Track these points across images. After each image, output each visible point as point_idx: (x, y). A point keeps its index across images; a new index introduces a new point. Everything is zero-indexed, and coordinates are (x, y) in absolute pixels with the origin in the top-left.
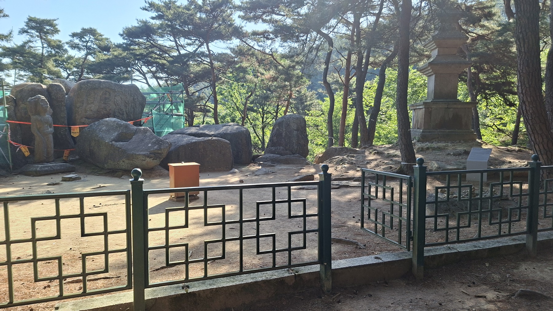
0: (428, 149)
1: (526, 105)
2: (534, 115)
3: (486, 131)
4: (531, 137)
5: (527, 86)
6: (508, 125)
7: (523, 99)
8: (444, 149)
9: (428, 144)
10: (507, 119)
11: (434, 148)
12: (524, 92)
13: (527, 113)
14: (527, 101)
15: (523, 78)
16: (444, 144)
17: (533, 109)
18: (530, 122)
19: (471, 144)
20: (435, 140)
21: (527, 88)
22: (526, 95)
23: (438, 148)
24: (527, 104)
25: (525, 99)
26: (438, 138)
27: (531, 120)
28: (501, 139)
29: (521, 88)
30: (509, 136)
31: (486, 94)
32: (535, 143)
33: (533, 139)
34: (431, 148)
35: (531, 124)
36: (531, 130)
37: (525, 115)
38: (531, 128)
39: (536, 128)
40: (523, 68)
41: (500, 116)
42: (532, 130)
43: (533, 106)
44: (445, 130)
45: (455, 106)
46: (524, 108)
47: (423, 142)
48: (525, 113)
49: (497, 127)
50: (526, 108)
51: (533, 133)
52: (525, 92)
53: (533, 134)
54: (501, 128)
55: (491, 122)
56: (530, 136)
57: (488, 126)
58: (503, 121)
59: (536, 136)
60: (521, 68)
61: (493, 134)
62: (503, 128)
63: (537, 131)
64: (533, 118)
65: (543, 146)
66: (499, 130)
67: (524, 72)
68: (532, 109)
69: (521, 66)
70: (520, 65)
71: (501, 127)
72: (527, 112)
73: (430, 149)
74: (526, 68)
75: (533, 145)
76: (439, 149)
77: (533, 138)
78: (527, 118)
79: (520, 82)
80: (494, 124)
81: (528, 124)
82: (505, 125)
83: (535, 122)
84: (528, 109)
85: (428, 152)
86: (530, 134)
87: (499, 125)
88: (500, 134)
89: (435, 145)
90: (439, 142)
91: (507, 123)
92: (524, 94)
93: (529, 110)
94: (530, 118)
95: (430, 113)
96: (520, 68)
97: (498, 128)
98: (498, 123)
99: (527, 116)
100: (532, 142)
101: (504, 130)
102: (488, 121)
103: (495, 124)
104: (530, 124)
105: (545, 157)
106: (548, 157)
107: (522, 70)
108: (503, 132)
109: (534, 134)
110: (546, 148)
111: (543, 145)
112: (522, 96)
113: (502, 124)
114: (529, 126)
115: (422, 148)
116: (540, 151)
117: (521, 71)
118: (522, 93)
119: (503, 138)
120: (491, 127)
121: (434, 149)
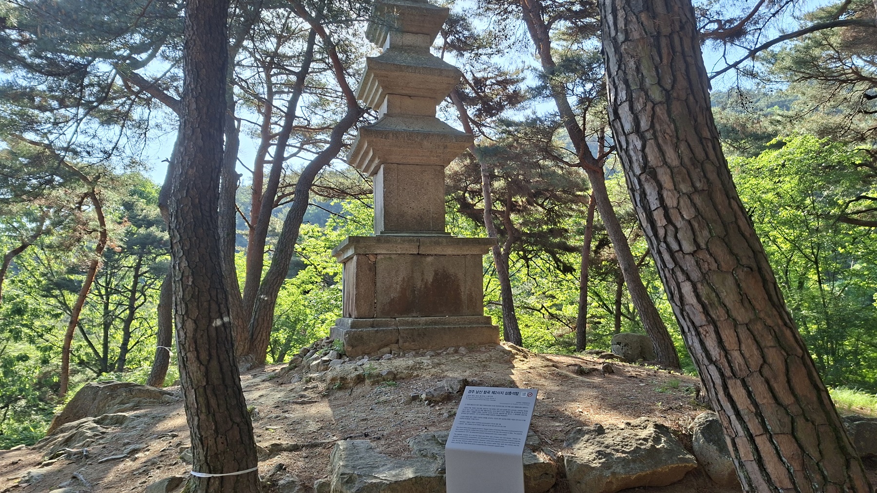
0: (360, 379)
1: (660, 187)
2: (706, 233)
3: (531, 319)
4: (702, 343)
5: (656, 95)
6: (564, 308)
7: (645, 157)
8: (410, 376)
9: (366, 364)
10: (561, 297)
11: (379, 375)
12: (644, 124)
13: (669, 221)
14: (665, 163)
15: (632, 64)
16: (411, 362)
17: (697, 199)
18: (689, 264)
19: (483, 357)
20: (387, 349)
21: (655, 105)
22: (655, 138)
23: (390, 377)
24: (665, 178)
25: (653, 158)
26: (397, 342)
27: (693, 254)
28: (556, 332)
29: (631, 108)
30: (567, 325)
31: (525, 251)
32: (728, 373)
33: (715, 352)
34: (370, 376)
35: (695, 275)
36: (699, 308)
37: (661, 232)
38: (698, 297)
39: (723, 295)
40: (627, 22)
41: (550, 292)
42: (704, 306)
43: (693, 185)
44: (418, 319)
45: (438, 250)
46: (654, 203)
47: (352, 358)
48: (661, 222)
49: (547, 311)
50: (661, 199)
51: (712, 322)
52: (652, 126)
53: (711, 328)
54: (554, 313)
55: (538, 302)
56: (698, 334)
57: (534, 309)
58: (556, 301)
59: (728, 335)
60: (621, 24)
61: (543, 323)
62: (557, 312)
63: (728, 312)
64: (703, 246)
65: (771, 389)
66: (552, 316)
67: (636, 35)
68: (694, 205)
69: (621, 14)
70: (614, 12)
71: (553, 311)
72: (667, 216)
73: (367, 381)
74: (643, 17)
75: (718, 381)
76: (394, 378)
77: (711, 343)
78: (675, 246)
79: (621, 86)
80: (543, 307)
81: (681, 277)
82: (559, 307)
83: (714, 266)
84: (670, 202)
85: (358, 390)
86: (696, 329)
87: (551, 307)
88: (554, 322)
89: (384, 366)
90: (399, 356)
91: (562, 305)
92: (648, 135)
93: (678, 208)
94: (688, 247)
95: (373, 268)
96: (615, 24)
97: (549, 313)
98: (548, 304)
99: (671, 240)
100: (712, 368)
101: (560, 315)
102: (532, 301)
103: (544, 305)
104: (688, 278)
105: (787, 447)
106: (800, 446)
107: (626, 32)
108: (559, 319)
109: (716, 327)
110: (787, 399)
111: (767, 382)
112: (639, 144)
113: (555, 305)
114: (687, 288)
115: (343, 379)
116: (759, 414)
117: (621, 37)
118: (637, 129)
119: (559, 329)
120: (539, 311)
121: (377, 379)
